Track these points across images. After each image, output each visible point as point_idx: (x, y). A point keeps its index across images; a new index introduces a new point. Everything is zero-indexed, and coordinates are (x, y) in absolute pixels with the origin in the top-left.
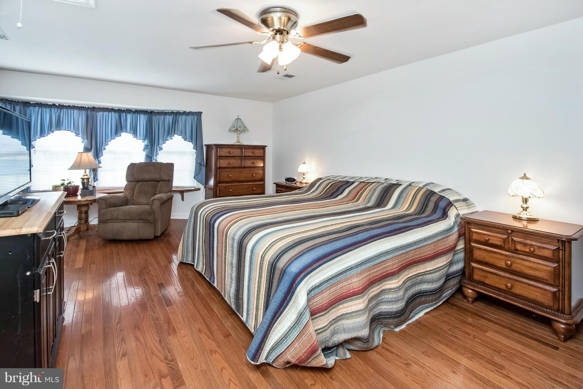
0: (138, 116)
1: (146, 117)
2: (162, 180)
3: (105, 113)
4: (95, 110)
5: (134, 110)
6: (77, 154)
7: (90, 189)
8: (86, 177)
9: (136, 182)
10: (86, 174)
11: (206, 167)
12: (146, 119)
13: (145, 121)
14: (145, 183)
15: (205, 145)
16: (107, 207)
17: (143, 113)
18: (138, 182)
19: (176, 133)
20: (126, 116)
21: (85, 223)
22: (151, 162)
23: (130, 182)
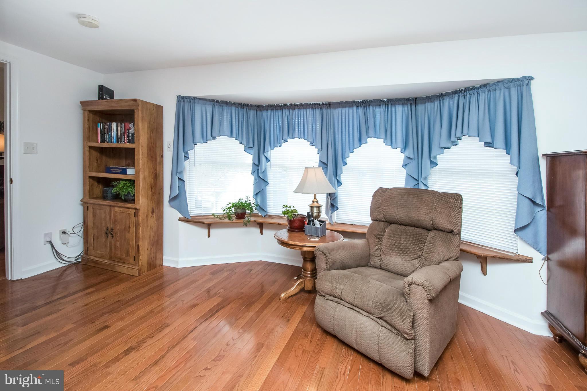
0: (393, 109)
1: (406, 109)
2: (436, 229)
3: (344, 110)
4: (331, 106)
5: (386, 100)
6: (304, 169)
7: (316, 226)
8: (316, 204)
9: (387, 224)
10: (315, 200)
11: (548, 210)
12: (407, 113)
13: (404, 116)
14: (402, 228)
15: (543, 155)
16: (328, 266)
17: (401, 102)
18: (391, 223)
19: (465, 132)
20: (374, 111)
21: (310, 277)
22: (416, 187)
23: (375, 221)
